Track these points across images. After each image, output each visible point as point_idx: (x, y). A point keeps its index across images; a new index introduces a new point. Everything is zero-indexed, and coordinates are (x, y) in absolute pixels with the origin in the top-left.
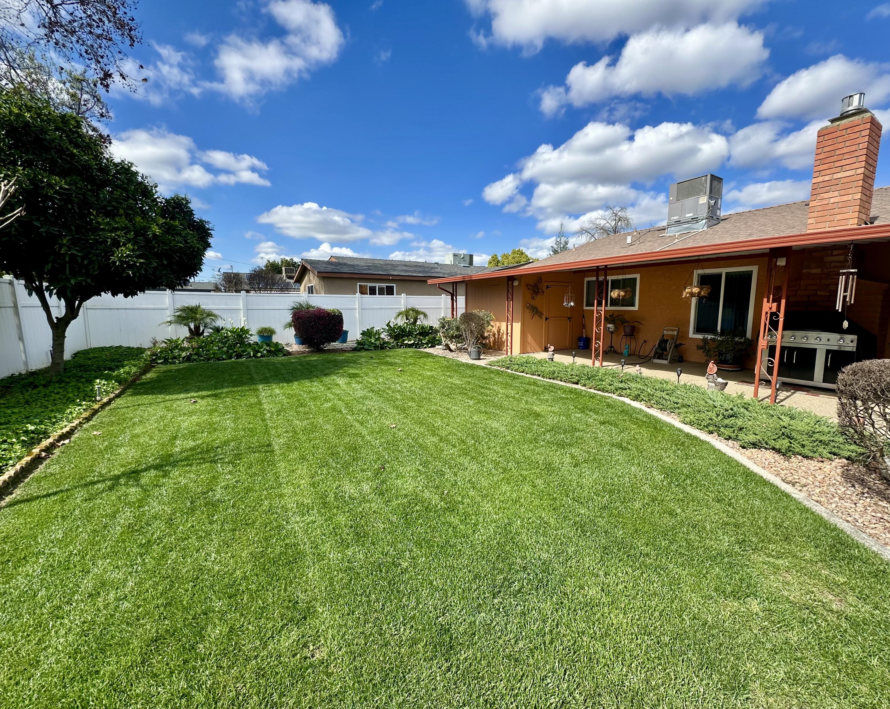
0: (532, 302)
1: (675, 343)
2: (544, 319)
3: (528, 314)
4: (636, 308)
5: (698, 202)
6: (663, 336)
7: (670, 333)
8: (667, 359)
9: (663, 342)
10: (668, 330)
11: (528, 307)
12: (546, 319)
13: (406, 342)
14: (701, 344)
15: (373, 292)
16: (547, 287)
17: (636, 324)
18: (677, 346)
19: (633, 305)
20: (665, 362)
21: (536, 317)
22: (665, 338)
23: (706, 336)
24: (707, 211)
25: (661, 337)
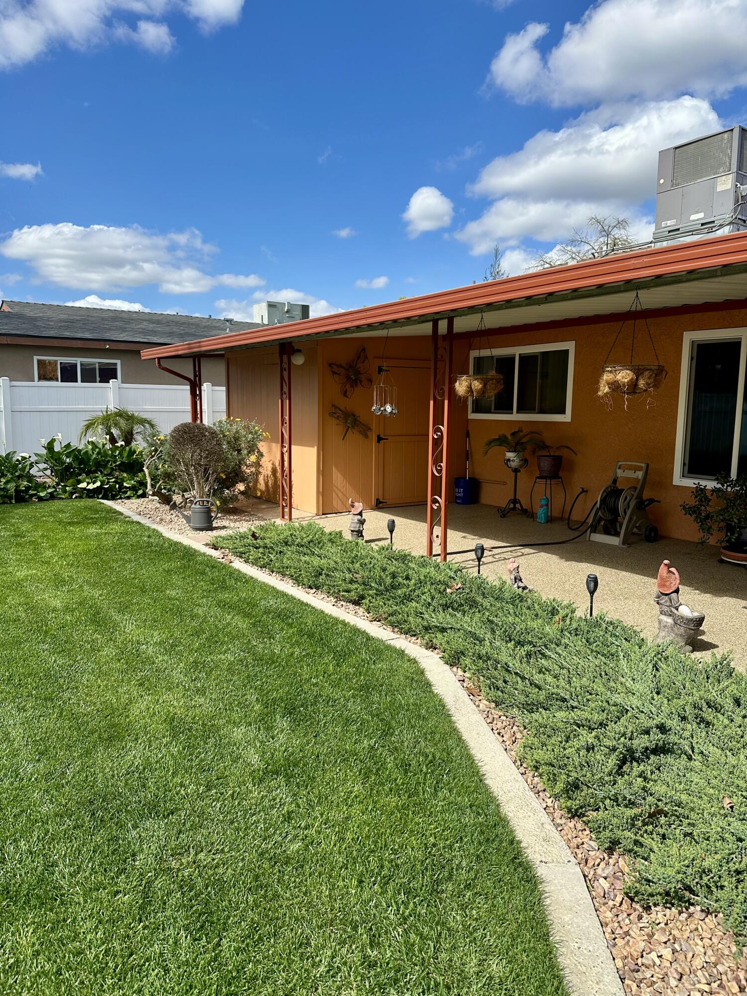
0: (343, 403)
1: (639, 497)
2: (375, 439)
3: (335, 428)
4: (567, 417)
5: (714, 187)
6: (615, 481)
7: (630, 474)
8: (617, 534)
9: (613, 492)
10: (624, 468)
11: (332, 414)
12: (379, 439)
13: (83, 485)
14: (692, 502)
15: (69, 374)
16: (380, 370)
17: (565, 453)
18: (642, 505)
19: (563, 411)
20: (614, 541)
21: (354, 436)
22: (620, 486)
23: (703, 483)
24: (732, 207)
25: (610, 483)
